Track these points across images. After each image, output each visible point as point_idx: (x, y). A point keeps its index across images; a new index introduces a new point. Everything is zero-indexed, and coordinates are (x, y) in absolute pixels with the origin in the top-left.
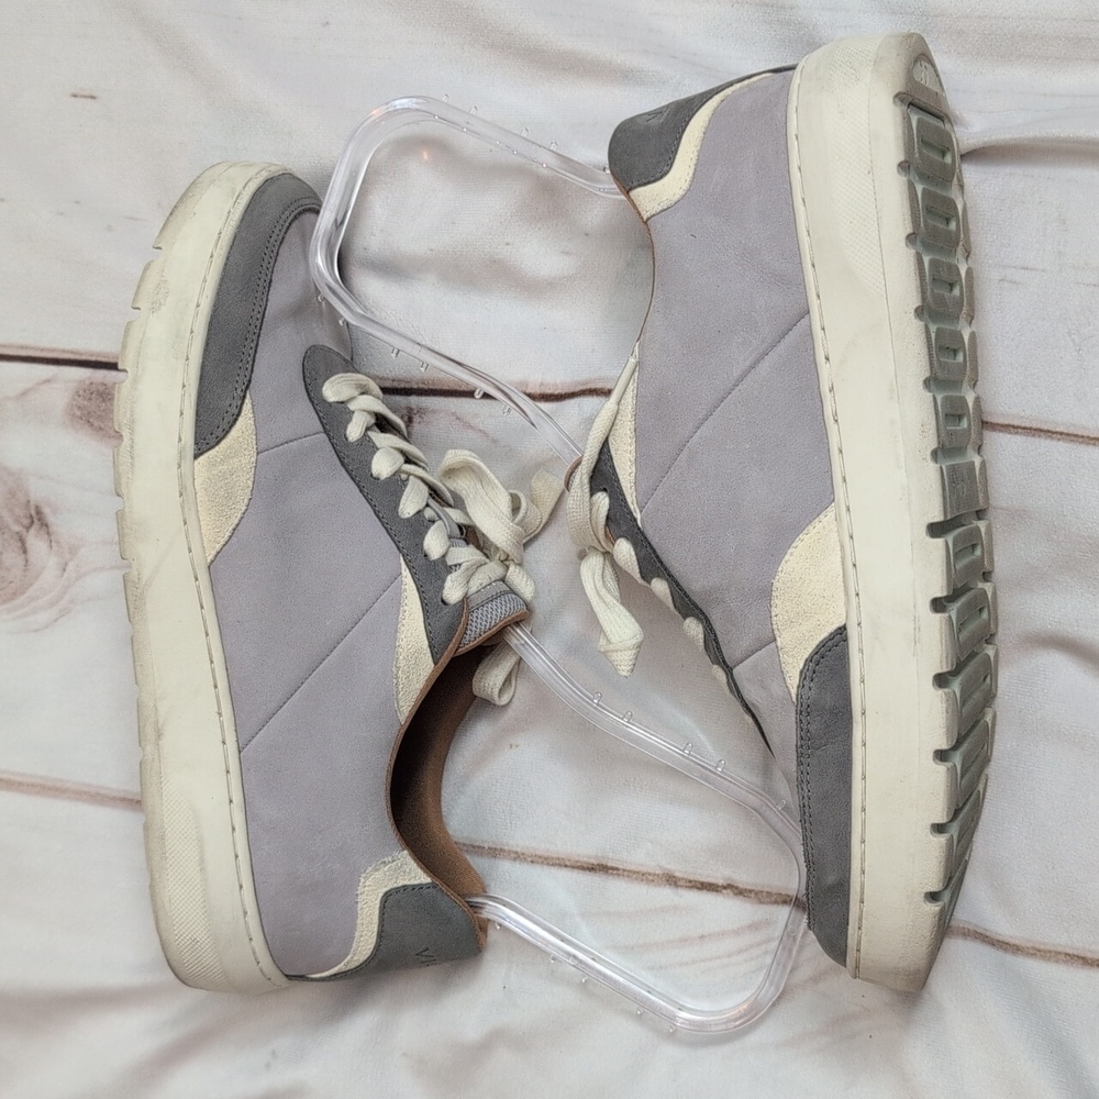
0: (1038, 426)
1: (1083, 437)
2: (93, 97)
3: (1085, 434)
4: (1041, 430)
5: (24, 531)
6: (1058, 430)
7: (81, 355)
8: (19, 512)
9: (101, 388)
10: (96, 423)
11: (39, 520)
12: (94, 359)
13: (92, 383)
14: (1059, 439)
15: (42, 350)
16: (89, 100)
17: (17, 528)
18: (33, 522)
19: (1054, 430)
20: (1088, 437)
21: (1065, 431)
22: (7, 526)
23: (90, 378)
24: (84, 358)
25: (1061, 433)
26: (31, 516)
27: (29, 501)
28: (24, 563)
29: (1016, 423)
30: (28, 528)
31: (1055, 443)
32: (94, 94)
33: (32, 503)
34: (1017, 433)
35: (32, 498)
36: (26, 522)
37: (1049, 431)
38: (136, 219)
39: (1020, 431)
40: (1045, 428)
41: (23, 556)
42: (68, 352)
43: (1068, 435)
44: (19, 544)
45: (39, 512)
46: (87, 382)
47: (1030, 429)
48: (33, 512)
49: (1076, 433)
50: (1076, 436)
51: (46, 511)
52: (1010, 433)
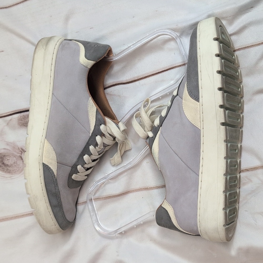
0: (245, 47)
1: (256, 45)
2: (3, 51)
3: (256, 44)
4: (246, 47)
5: (21, 155)
6: (250, 45)
7: (16, 111)
8: (18, 151)
9: (23, 117)
10: (26, 125)
11: (23, 151)
12: (20, 111)
13: (21, 117)
14: (251, 48)
15: (6, 113)
16: (2, 52)
17: (19, 155)
18: (22, 152)
19: (249, 46)
20: (257, 44)
21: (251, 45)
22: (16, 155)
23: (20, 116)
24: (17, 111)
25: (251, 46)
26: (21, 151)
27: (19, 148)
28: (22, 162)
29: (240, 48)
30: (21, 154)
31: (250, 49)
32: (3, 50)
33: (20, 148)
34: (241, 50)
35: (19, 147)
36: (20, 153)
37: (248, 47)
38: (21, 76)
39: (241, 49)
40: (247, 46)
41: (22, 160)
42: (13, 111)
43: (252, 46)
44: (20, 158)
45: (22, 149)
46: (20, 117)
47: (243, 48)
48: (21, 150)
49: (254, 44)
50: (254, 45)
51: (24, 148)
52: (239, 50)
